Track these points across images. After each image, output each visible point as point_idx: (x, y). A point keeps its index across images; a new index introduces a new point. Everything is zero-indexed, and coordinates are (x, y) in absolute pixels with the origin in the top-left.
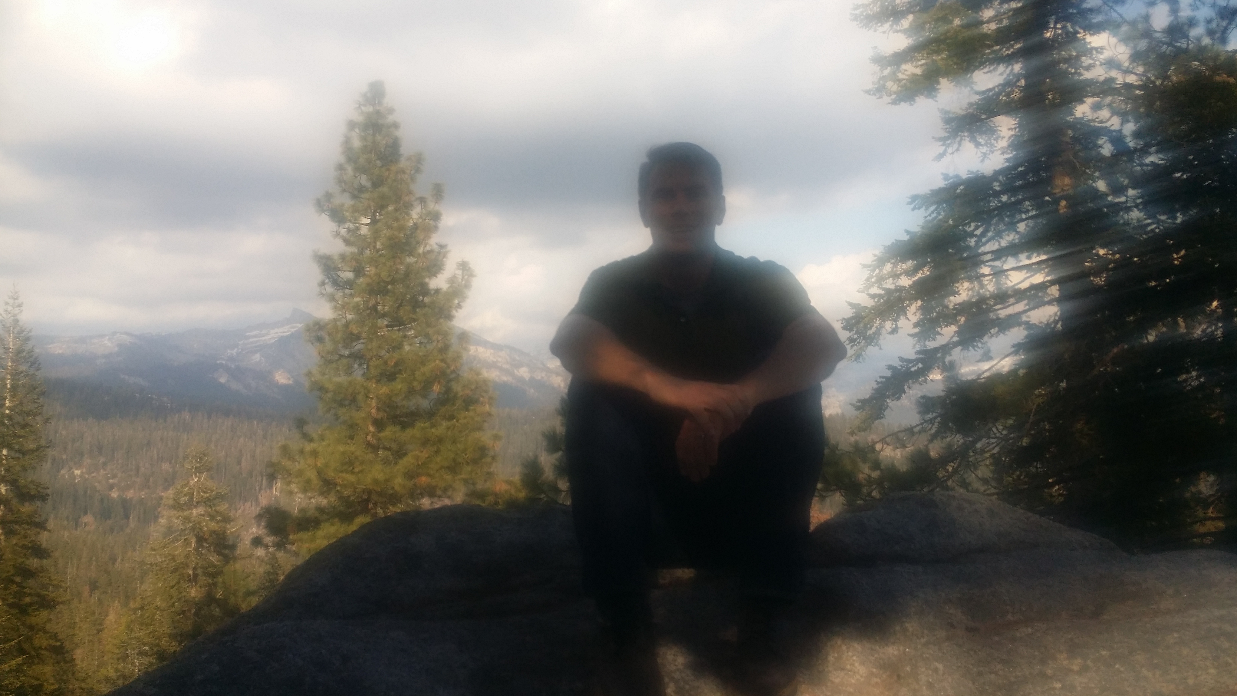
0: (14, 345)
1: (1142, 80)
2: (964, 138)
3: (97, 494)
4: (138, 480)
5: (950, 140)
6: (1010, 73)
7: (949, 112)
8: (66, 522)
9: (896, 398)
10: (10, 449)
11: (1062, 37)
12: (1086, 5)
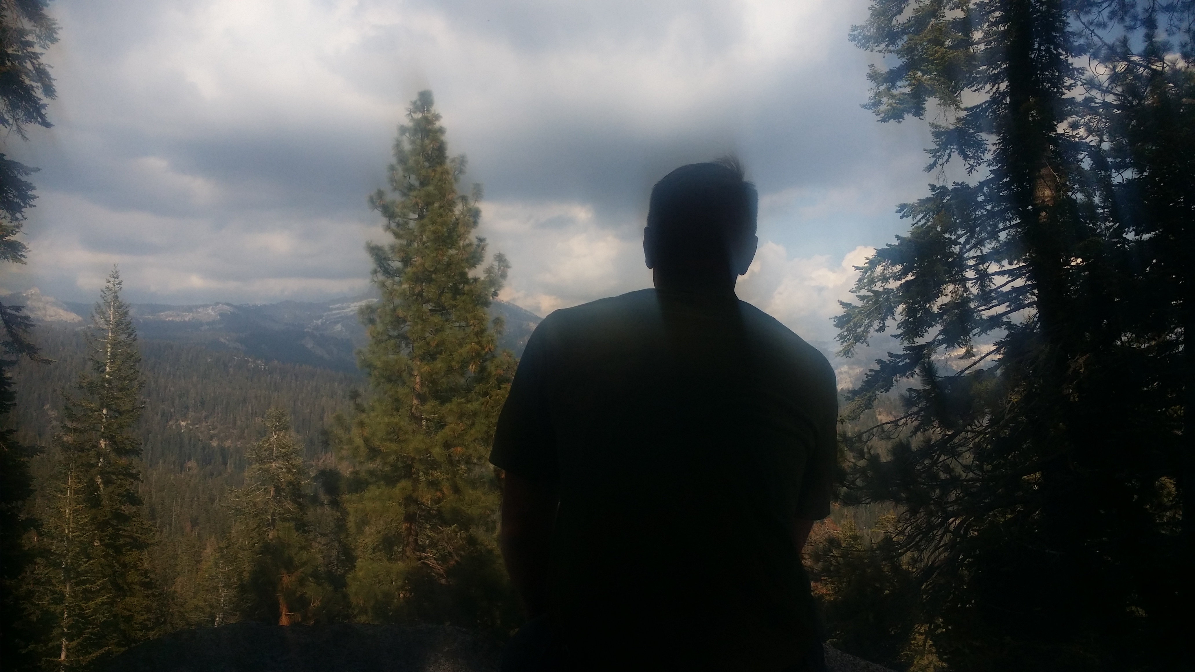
0: (114, 318)
1: (1120, 100)
2: (953, 150)
3: (200, 443)
4: (235, 431)
5: (940, 153)
6: (996, 91)
7: (940, 126)
8: (172, 467)
9: (885, 390)
10: (109, 409)
11: (1046, 58)
12: (1068, 29)
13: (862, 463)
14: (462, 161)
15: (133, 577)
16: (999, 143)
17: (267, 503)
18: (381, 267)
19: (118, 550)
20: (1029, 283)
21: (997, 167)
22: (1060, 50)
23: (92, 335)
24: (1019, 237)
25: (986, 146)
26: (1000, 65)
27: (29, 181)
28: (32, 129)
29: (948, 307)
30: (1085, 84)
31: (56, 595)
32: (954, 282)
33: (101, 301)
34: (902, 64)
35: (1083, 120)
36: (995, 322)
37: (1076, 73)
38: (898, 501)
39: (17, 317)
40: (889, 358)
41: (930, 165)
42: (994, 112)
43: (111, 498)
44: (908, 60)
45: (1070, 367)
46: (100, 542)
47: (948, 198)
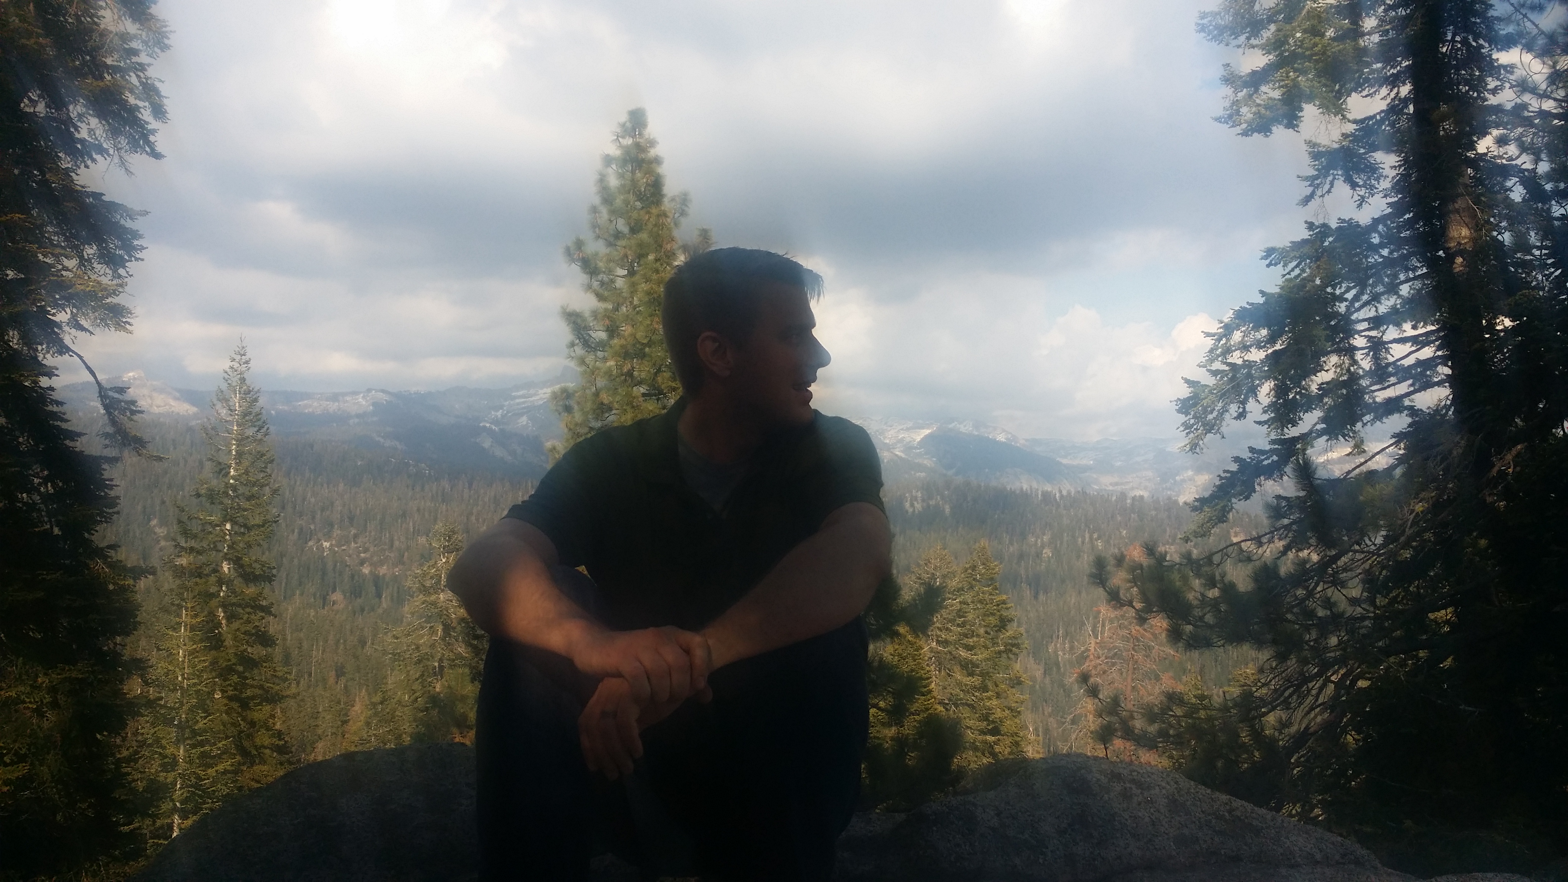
0: (240, 407)
2: (1337, 177)
3: (347, 569)
4: (392, 555)
5: (1320, 180)
6: (1395, 98)
7: (1319, 145)
8: (312, 600)
9: (1244, 498)
10: (234, 523)
11: (1462, 52)
12: (1492, 13)
13: (1213, 593)
14: (684, 200)
15: (263, 738)
16: (1400, 166)
17: (433, 646)
18: (579, 339)
19: (245, 705)
20: (1440, 353)
21: (1396, 199)
22: (1481, 42)
23: (212, 429)
24: (1426, 292)
25: (1381, 171)
26: (1401, 63)
27: (135, 228)
28: (138, 160)
29: (1331, 386)
30: (1515, 86)
31: (166, 760)
32: (1338, 351)
33: (224, 386)
34: (1269, 62)
35: (1513, 134)
36: (1393, 406)
37: (1502, 72)
38: (1260, 643)
39: (120, 401)
40: (1250, 455)
41: (1307, 196)
42: (1392, 125)
43: (236, 637)
44: (1277, 57)
45: (1493, 466)
46: (222, 694)
47: (1331, 239)
